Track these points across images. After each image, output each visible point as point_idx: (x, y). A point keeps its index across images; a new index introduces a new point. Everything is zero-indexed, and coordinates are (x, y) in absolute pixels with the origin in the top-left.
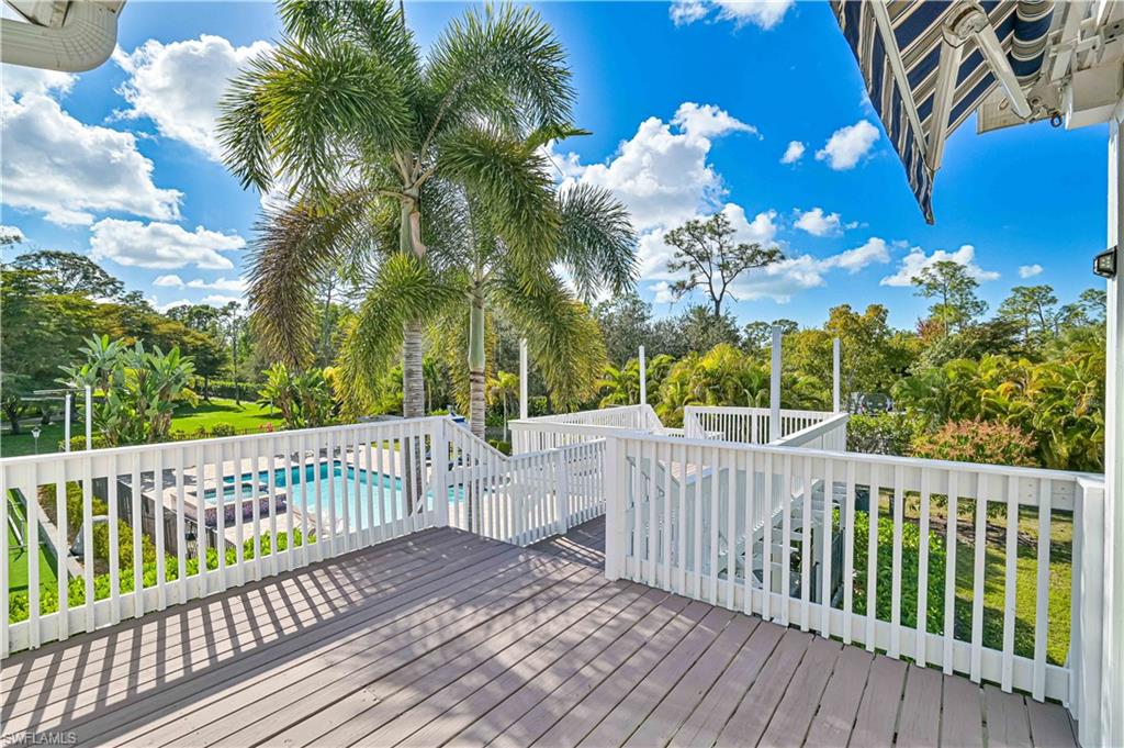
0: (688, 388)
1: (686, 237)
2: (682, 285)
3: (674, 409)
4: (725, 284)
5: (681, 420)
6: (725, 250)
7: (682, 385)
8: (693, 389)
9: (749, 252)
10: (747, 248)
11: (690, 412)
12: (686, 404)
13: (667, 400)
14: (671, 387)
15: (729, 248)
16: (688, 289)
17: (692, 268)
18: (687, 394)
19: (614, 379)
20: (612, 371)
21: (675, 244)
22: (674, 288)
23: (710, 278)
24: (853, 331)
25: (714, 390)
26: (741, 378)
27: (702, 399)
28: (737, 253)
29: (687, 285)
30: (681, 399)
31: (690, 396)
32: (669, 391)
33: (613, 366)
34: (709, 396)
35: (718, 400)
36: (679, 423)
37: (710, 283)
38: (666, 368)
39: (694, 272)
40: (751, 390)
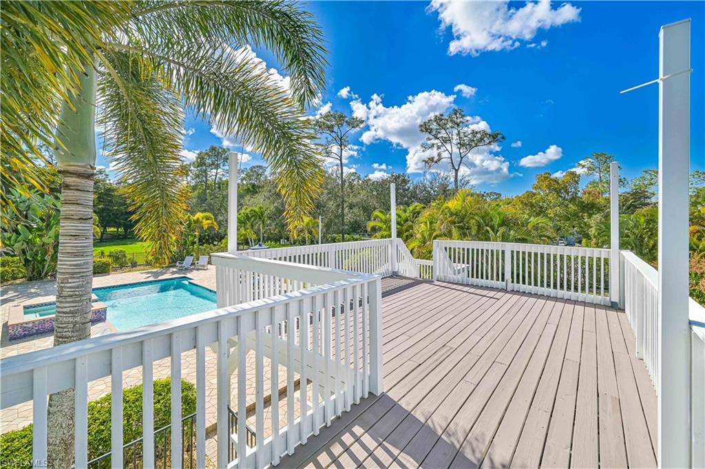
0: (436, 225)
1: (434, 126)
2: (432, 159)
3: (425, 243)
4: (462, 158)
5: (430, 252)
6: (462, 135)
7: (431, 223)
8: (440, 227)
9: (479, 135)
10: (477, 133)
11: (438, 246)
12: (435, 238)
13: (419, 236)
14: (422, 225)
15: (464, 133)
16: (436, 162)
17: (439, 148)
18: (435, 230)
19: (381, 221)
20: (380, 215)
21: (427, 131)
22: (426, 162)
23: (451, 154)
24: (555, 189)
25: (459, 227)
26: (483, 217)
27: (449, 235)
28: (470, 136)
29: (435, 159)
30: (430, 235)
31: (437, 232)
32: (421, 228)
33: (381, 212)
34: (455, 232)
35: (463, 236)
36: (428, 255)
37: (451, 158)
38: (419, 213)
39: (440, 151)
40: (492, 228)
